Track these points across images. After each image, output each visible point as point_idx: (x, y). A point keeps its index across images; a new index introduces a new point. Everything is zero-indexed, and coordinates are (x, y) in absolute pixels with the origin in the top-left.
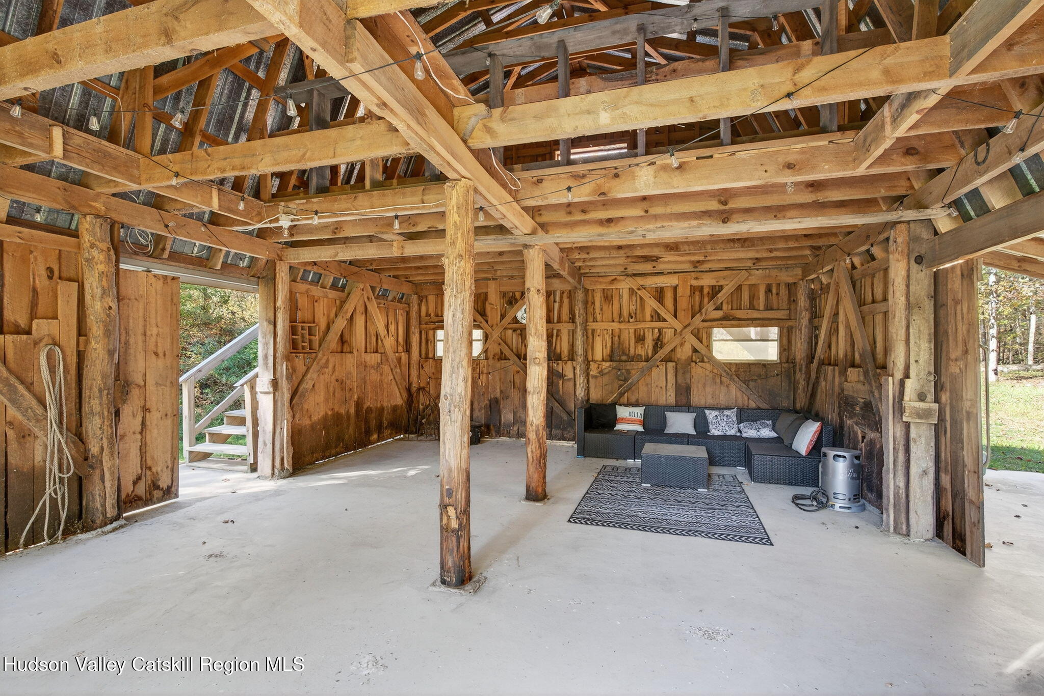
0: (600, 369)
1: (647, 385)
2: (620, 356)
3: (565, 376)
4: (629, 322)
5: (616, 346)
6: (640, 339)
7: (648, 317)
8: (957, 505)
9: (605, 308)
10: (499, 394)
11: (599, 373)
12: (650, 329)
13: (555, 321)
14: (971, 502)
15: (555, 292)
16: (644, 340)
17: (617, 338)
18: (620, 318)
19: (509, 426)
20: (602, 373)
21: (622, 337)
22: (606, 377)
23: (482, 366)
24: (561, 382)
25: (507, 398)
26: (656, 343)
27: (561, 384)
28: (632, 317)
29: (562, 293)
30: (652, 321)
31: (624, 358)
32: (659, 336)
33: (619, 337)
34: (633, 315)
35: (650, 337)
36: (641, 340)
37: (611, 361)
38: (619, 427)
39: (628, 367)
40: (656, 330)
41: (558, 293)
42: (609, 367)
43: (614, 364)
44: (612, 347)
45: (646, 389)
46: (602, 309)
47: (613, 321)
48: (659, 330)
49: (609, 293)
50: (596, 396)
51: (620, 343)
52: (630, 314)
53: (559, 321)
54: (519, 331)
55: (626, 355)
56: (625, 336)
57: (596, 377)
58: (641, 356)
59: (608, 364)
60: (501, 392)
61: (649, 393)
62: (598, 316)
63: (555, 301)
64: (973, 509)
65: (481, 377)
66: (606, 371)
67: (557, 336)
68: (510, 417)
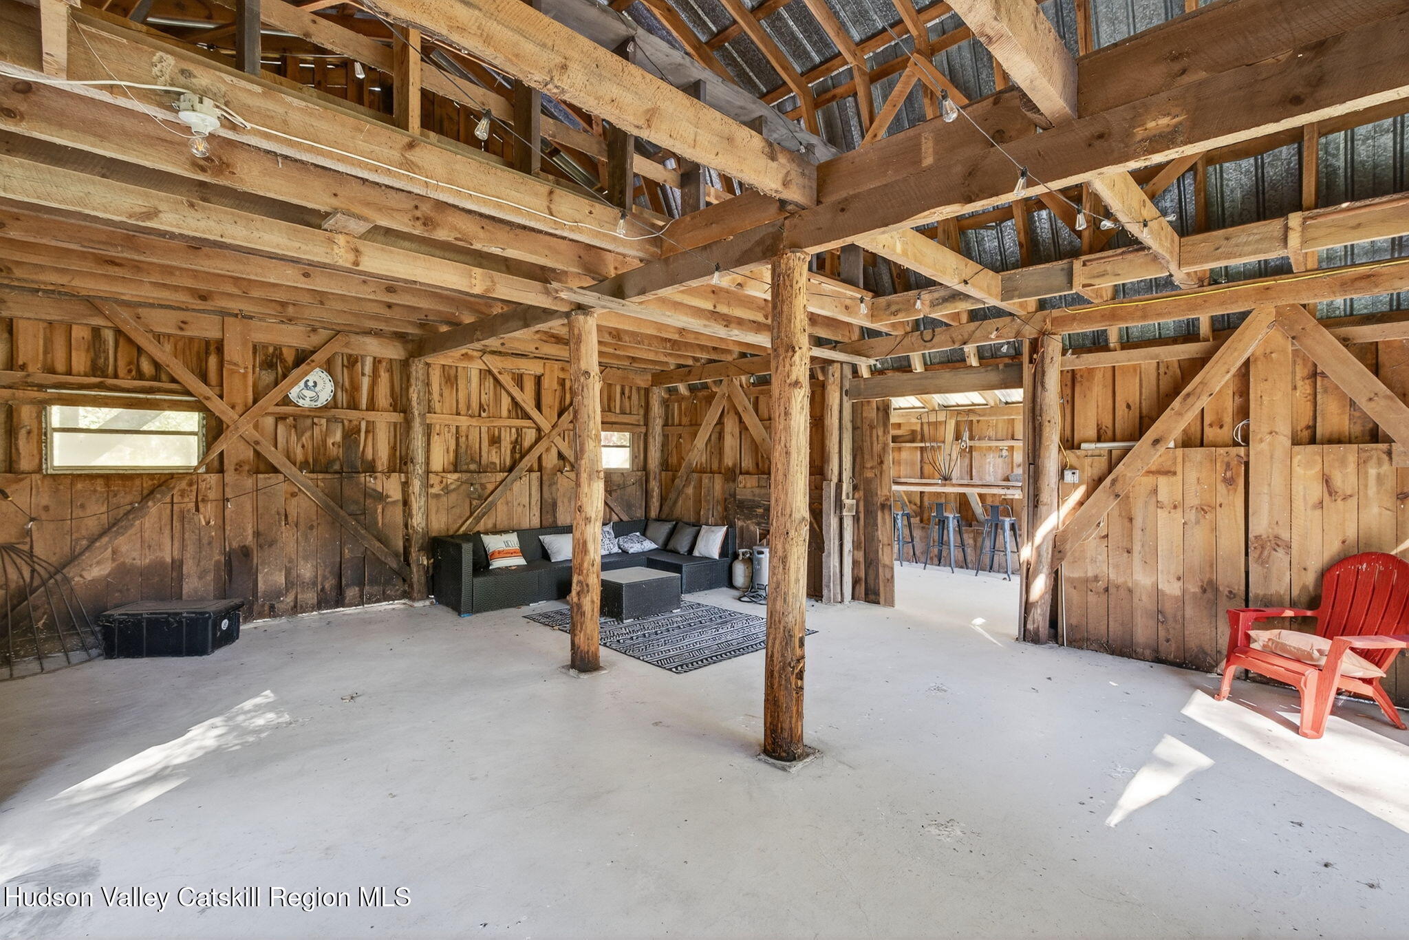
0: (443, 485)
1: (507, 504)
2: (468, 464)
3: (387, 496)
4: (480, 416)
5: (462, 450)
6: (495, 441)
7: (505, 413)
8: (871, 572)
9: (446, 393)
10: (250, 538)
11: (442, 490)
12: (508, 428)
13: (364, 407)
14: (885, 566)
15: (363, 357)
16: (500, 443)
17: (464, 439)
18: (468, 410)
19: (278, 594)
20: (447, 490)
21: (470, 437)
22: (453, 496)
23: (203, 486)
24: (380, 507)
25: (271, 544)
26: (514, 448)
27: (380, 510)
28: (484, 411)
29: (377, 362)
30: (509, 418)
31: (473, 467)
32: (517, 439)
33: (467, 437)
34: (486, 407)
35: (508, 438)
36: (496, 443)
37: (455, 471)
38: (497, 564)
39: (484, 481)
40: (514, 430)
41: (369, 361)
42: (456, 480)
43: (465, 476)
44: (457, 451)
45: (505, 508)
46: (441, 395)
47: (458, 414)
48: (517, 430)
49: (453, 372)
50: (440, 523)
51: (467, 447)
52: (481, 406)
53: (372, 406)
54: (290, 420)
55: (476, 462)
56: (474, 435)
57: (437, 496)
58: (494, 464)
59: (456, 476)
60: (257, 534)
61: (510, 516)
62: (437, 404)
63: (363, 374)
64: (887, 570)
65: (202, 509)
66: (453, 487)
67: (367, 432)
68: (280, 579)
